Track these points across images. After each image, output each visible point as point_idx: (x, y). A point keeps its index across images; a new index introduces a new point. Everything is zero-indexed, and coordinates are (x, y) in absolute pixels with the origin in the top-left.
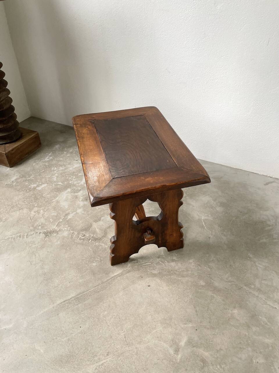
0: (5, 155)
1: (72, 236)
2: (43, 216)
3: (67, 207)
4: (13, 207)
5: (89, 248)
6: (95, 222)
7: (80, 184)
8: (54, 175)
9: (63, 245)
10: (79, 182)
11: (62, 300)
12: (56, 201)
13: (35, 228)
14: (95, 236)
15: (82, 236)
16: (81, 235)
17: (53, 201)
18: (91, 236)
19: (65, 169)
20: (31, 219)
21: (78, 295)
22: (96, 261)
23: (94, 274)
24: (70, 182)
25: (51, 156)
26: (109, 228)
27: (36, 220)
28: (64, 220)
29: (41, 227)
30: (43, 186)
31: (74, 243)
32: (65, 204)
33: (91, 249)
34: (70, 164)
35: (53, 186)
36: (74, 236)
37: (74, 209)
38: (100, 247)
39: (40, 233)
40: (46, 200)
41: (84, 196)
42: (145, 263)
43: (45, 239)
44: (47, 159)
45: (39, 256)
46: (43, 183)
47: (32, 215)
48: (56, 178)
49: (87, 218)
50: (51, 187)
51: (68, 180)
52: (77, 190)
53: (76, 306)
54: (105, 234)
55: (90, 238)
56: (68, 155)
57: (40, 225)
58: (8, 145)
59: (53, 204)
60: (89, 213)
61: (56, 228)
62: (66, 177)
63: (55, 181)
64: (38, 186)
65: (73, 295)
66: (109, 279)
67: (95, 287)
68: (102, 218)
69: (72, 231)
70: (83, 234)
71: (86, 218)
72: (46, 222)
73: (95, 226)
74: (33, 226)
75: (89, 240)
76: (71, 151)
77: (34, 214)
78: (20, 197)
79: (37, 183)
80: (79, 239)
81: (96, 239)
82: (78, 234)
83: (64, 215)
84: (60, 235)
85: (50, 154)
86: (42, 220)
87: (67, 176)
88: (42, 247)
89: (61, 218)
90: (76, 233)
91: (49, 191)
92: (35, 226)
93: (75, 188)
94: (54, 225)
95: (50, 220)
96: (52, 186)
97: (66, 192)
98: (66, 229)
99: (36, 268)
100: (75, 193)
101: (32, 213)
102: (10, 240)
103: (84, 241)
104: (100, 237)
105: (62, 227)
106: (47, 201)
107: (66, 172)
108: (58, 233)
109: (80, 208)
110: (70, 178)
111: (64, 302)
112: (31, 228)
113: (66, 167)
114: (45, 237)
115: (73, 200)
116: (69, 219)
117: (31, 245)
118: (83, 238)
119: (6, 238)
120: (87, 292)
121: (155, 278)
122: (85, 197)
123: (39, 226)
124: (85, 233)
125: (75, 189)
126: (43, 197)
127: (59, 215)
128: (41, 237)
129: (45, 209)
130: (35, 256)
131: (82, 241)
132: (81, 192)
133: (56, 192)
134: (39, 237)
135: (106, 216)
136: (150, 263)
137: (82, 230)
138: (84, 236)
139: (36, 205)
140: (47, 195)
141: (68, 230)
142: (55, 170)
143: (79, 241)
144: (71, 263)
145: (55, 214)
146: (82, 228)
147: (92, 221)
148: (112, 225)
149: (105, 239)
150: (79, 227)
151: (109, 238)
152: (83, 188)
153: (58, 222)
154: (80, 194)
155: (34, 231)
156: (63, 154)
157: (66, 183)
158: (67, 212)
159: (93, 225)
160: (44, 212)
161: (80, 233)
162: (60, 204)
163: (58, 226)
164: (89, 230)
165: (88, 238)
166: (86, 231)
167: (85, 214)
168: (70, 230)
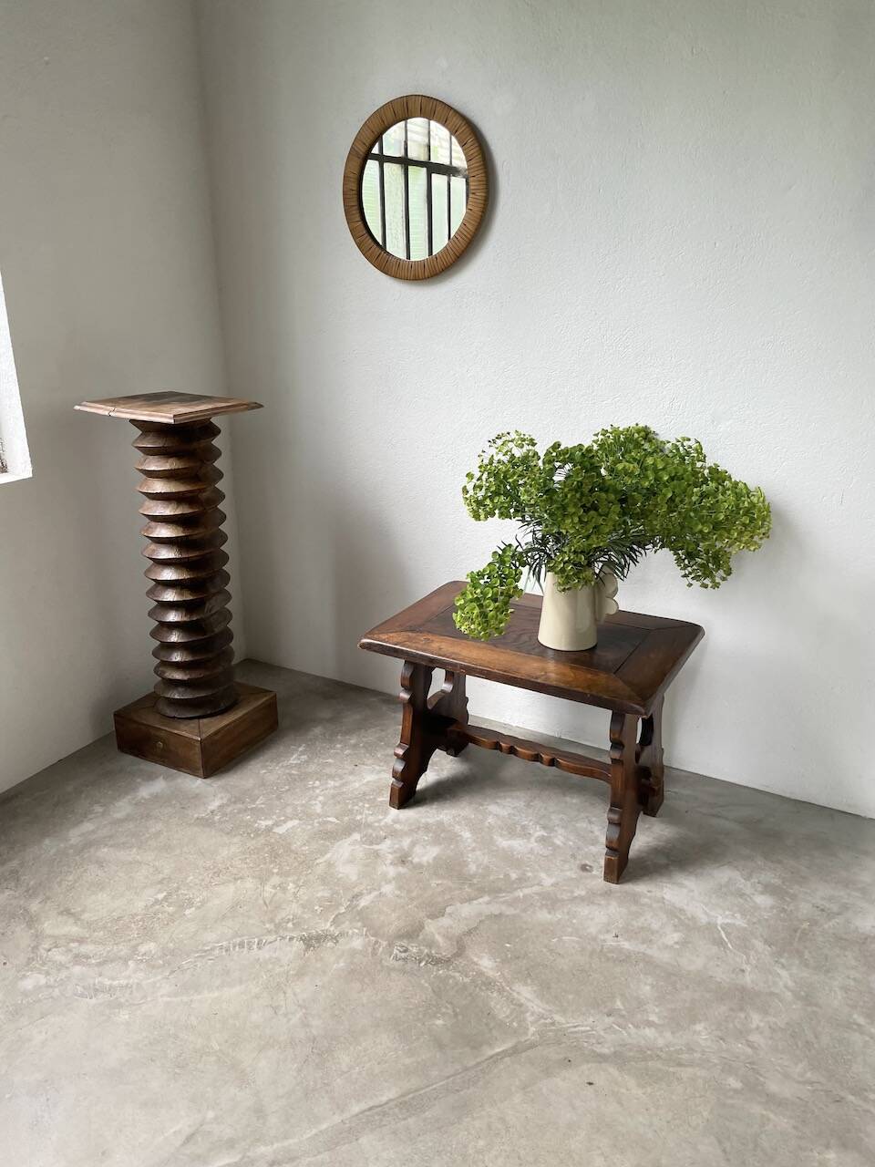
0: (198, 744)
1: (374, 948)
2: (296, 897)
3: (354, 878)
4: (217, 873)
5: (423, 981)
6: (432, 919)
7: (382, 824)
8: (315, 800)
9: (353, 971)
10: (381, 817)
11: (363, 1106)
12: (325, 862)
13: (278, 926)
14: (433, 952)
15: (401, 952)
16: (397, 949)
17: (318, 861)
18: (425, 954)
19: (343, 785)
20: (265, 903)
21: (403, 1096)
22: (443, 1014)
23: (441, 1046)
24: (358, 818)
25: (302, 753)
26: (470, 936)
27: (278, 907)
28: (350, 909)
29: (293, 924)
30: (290, 824)
31: (382, 966)
32: (350, 872)
33: (427, 985)
34: (351, 773)
35: (316, 825)
36: (381, 949)
37: (373, 884)
38: (450, 981)
39: (291, 939)
40: (299, 859)
41: (395, 852)
42: (575, 1027)
43: (305, 954)
44: (293, 760)
45: (295, 994)
46: (288, 819)
47: (267, 895)
48: (320, 805)
49: (410, 906)
50: (309, 827)
51: (351, 811)
52: (377, 837)
53: (403, 1122)
54: (459, 949)
55: (422, 956)
56: (347, 752)
57: (289, 920)
58: (205, 720)
59: (320, 870)
60: (414, 894)
61: (332, 929)
62: (347, 804)
63: (318, 814)
64: (277, 824)
65: (389, 1094)
66: (483, 1062)
67: (448, 1077)
68: (448, 910)
69: (373, 938)
70: (402, 947)
71: (407, 908)
72: (304, 913)
73: (431, 927)
74: (272, 921)
75: (420, 963)
76: (352, 742)
77: (273, 891)
78: (233, 849)
79: (274, 817)
80: (392, 957)
81: (437, 962)
82: (390, 945)
83: (349, 897)
84: (344, 945)
85: (300, 749)
86: (295, 908)
87: (348, 801)
88: (300, 974)
89: (341, 904)
90: (385, 943)
91: (307, 837)
92: (277, 921)
93: (370, 831)
94: (327, 920)
95: (313, 908)
96: (312, 825)
97: (349, 840)
98: (356, 931)
99: (292, 1022)
100: (371, 843)
101: (268, 888)
102: (217, 952)
103: (406, 963)
104: (449, 956)
105: (346, 926)
106: (303, 862)
107: (344, 793)
108: (337, 942)
109: (389, 882)
110: (356, 808)
111: (370, 1109)
112: (267, 926)
113: (344, 781)
114: (306, 950)
115: (368, 861)
116: (363, 907)
117: (270, 966)
118: (403, 955)
119: (206, 948)
120: (427, 1090)
121: (604, 1065)
122: (398, 855)
123: (288, 923)
124: (408, 944)
125: (371, 835)
126: (292, 851)
127: (335, 896)
128: (295, 949)
129: (299, 879)
130: (285, 993)
131: (401, 962)
132: (388, 842)
133: (325, 839)
134: (289, 948)
135: (458, 905)
136: (588, 1028)
137: (400, 937)
138: (405, 951)
139: (275, 871)
140: (301, 847)
141: (362, 935)
142: (317, 788)
143: (394, 962)
144: (379, 1015)
145: (327, 894)
146: (399, 930)
147: (422, 914)
148: (476, 928)
149: (461, 962)
150: (392, 929)
151: (472, 959)
152: (393, 833)
153: (336, 913)
154: (385, 847)
155: (276, 932)
156: (334, 748)
157: (346, 818)
158: (355, 889)
159: (426, 926)
160: (298, 889)
161: (395, 944)
162: (338, 869)
163: (336, 924)
164: (418, 937)
165: (418, 958)
166: (411, 939)
167: (402, 896)
168: (368, 934)
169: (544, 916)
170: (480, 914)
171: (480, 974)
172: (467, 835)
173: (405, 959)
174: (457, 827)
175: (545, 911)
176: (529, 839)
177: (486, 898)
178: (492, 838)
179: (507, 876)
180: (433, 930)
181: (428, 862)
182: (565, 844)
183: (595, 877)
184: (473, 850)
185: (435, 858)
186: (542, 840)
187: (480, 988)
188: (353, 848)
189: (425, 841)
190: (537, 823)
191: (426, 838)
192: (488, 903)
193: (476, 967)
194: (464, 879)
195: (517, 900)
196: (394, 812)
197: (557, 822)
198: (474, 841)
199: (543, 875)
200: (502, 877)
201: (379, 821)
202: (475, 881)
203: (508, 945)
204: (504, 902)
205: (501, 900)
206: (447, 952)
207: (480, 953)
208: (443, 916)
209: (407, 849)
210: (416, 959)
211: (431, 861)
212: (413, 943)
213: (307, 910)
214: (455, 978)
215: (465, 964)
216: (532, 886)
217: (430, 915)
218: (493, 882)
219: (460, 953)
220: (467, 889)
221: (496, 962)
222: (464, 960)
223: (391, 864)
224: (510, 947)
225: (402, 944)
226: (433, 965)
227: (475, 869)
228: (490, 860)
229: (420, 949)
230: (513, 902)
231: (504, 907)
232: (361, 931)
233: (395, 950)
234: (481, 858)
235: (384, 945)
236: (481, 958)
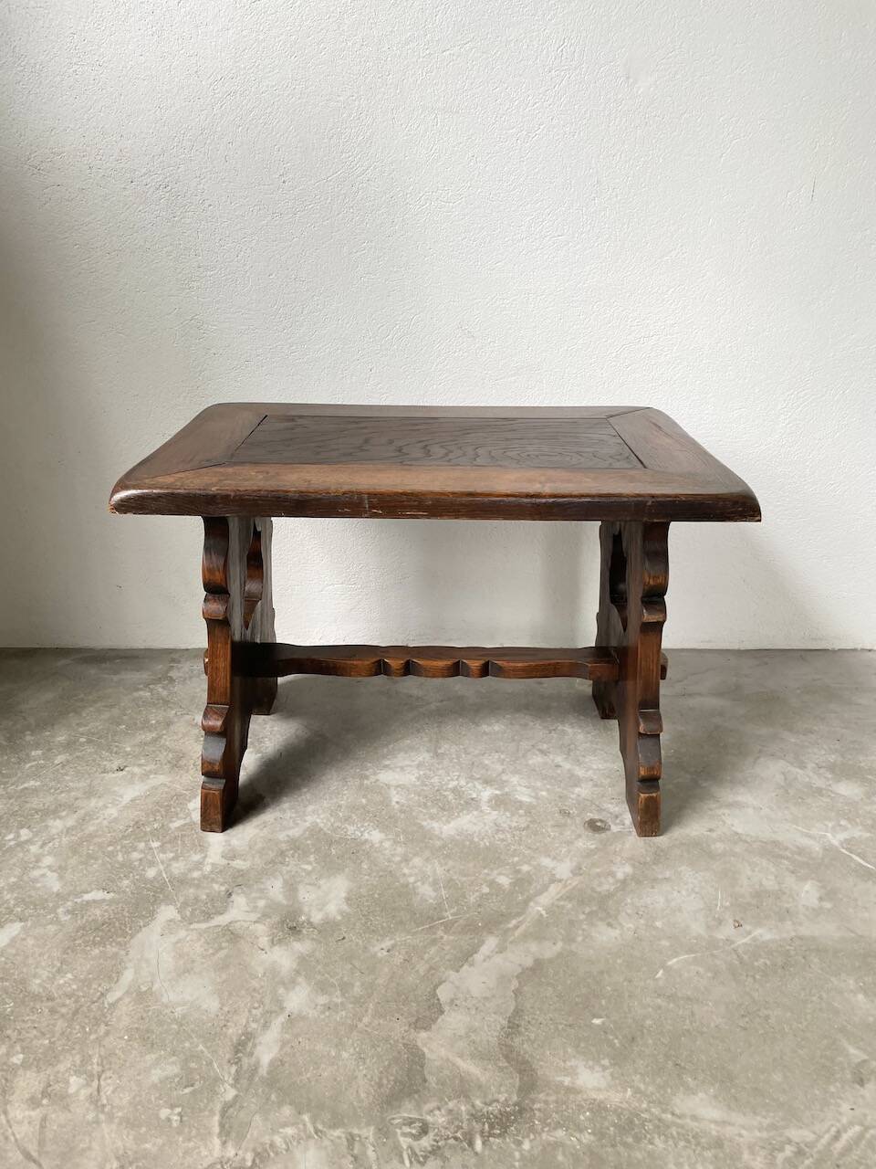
1: (356, 1158)
3: (212, 1005)
6: (427, 1028)
7: (208, 868)
8: (37, 868)
10: (196, 857)
12: (127, 993)
14: (478, 1103)
15: (416, 1137)
16: (404, 1135)
17: (111, 998)
18: (465, 1117)
19: (83, 820)
20: (28, 1156)
24: (151, 873)
26: (520, 1033)
28: (244, 1082)
34: (90, 793)
35: (65, 918)
36: (371, 1153)
37: (261, 1002)
38: (560, 1158)
40: (64, 1010)
41: (265, 915)
47: (24, 1131)
48: (53, 876)
49: (366, 1020)
50: (52, 928)
51: (128, 866)
52: (211, 899)
54: (520, 1072)
55: (465, 1125)
59: (124, 1016)
60: (357, 989)
62: (111, 855)
63: (59, 896)
68: (444, 994)
69: (337, 1133)
70: (410, 1122)
71: (360, 1025)
72: (140, 1139)
73: (437, 1047)
75: (471, 1144)
77: (36, 1114)
80: (405, 1157)
81: (502, 1123)
82: (384, 1131)
87: (110, 848)
89: (217, 1080)
90: (369, 1133)
91: (56, 954)
93: (191, 891)
94: (205, 1136)
95: (158, 1117)
96: (57, 921)
97: (157, 925)
98: (290, 1131)
100: (208, 916)
101: (18, 1112)
103: (445, 1159)
104: (515, 1098)
105: (258, 1129)
106: (76, 1012)
107: (91, 836)
109: (291, 983)
110: (135, 855)
113: (81, 813)
115: (222, 954)
116: (272, 1063)
122: (276, 919)
124: (418, 1107)
125: (197, 899)
126: (36, 997)
127: (193, 1065)
129: (86, 1060)
132: (240, 901)
133: (102, 943)
135: (452, 975)
137: (391, 1100)
138: (424, 1130)
139: (17, 1059)
140: (52, 979)
141: (310, 1137)
142: (29, 842)
145: (172, 1069)
146: (380, 1085)
147: (399, 1029)
148: (518, 1012)
149: (541, 1100)
150: (362, 1091)
151: (560, 1084)
152: (240, 881)
153: (218, 1107)
154: (239, 911)
156: (28, 759)
157: (126, 882)
158: (231, 1031)
159: (425, 1050)
160: (95, 1084)
161: (392, 1124)
162: (165, 1000)
163: (233, 1135)
164: (427, 1084)
165: (459, 1135)
166: (416, 1096)
167: (336, 1005)
168: (320, 1127)
169: (606, 936)
170: (503, 979)
171: (599, 1109)
172: (376, 836)
173: (435, 1151)
174: (351, 829)
175: (602, 926)
176: (477, 808)
177: (491, 942)
178: (421, 827)
179: (492, 884)
180: (443, 1052)
181: (341, 913)
182: (537, 798)
183: (619, 836)
184: (406, 860)
185: (348, 899)
186: (500, 802)
187: (625, 1145)
188: (173, 939)
189: (309, 873)
190: (472, 778)
191: (309, 868)
192: (501, 949)
193: (579, 1097)
194: (429, 919)
195: (540, 922)
196: (216, 839)
197: (499, 768)
198: (396, 842)
199: (546, 862)
200: (486, 890)
201: (198, 866)
202: (449, 915)
203: (597, 1021)
204: (526, 937)
205: (517, 933)
206: (503, 1093)
207: (564, 1061)
208: (442, 1012)
209: (285, 902)
210: (456, 1139)
211: (345, 907)
212: (425, 1103)
213: (144, 1129)
214: (562, 1145)
215: (557, 1102)
216: (545, 888)
217: (417, 1021)
218: (479, 906)
219: (529, 1081)
220: (446, 937)
221: (604, 1068)
222: (548, 1094)
223: (273, 943)
224: (603, 1023)
225: (406, 1115)
226: (499, 1136)
227: (433, 894)
228: (446, 868)
229: (450, 1111)
230: (540, 931)
231: (534, 947)
232: (301, 1126)
233: (401, 1139)
234: (428, 869)
235: (371, 1139)
236: (573, 1072)
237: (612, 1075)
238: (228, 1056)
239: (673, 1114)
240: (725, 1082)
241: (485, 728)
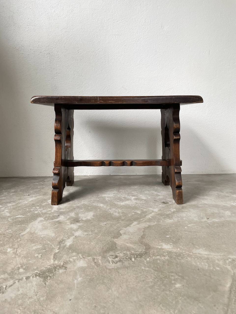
1: (95, 263)
3: (53, 235)
5: (143, 268)
6: (117, 238)
7: (53, 211)
9: (91, 280)
10: (50, 209)
12: (28, 233)
14: (133, 252)
15: (114, 258)
17: (22, 234)
18: (129, 254)
19: (17, 204)
24: (36, 212)
26: (145, 239)
28: (61, 249)
29: (24, 269)
31: (110, 270)
33: (147, 269)
35: (10, 220)
36: (100, 261)
37: (67, 234)
38: (159, 262)
39: (27, 278)
40: (8, 236)
41: (69, 219)
43: (45, 284)
48: (7, 213)
49: (99, 237)
50: (6, 222)
51: (30, 211)
52: (54, 217)
54: (146, 246)
55: (129, 256)
59: (26, 237)
60: (96, 231)
61: (56, 262)
63: (9, 216)
68: (121, 232)
69: (90, 258)
70: (112, 256)
71: (97, 238)
72: (28, 260)
73: (119, 242)
75: (131, 259)
80: (110, 262)
82: (104, 257)
86: (19, 260)
87: (25, 208)
88: (50, 297)
89: (53, 249)
92: (9, 272)
94: (49, 259)
95: (34, 256)
97: (37, 221)
98: (75, 258)
100: (52, 219)
103: (123, 262)
104: (144, 251)
105: (65, 258)
106: (11, 237)
108: (66, 268)
110: (32, 209)
113: (17, 202)
114: (45, 281)
115: (56, 226)
116: (70, 245)
122: (72, 219)
124: (115, 252)
125: (49, 216)
127: (46, 246)
128: (34, 283)
129: (13, 246)
131: (119, 264)
132: (62, 217)
133: (20, 224)
135: (124, 229)
137: (106, 251)
138: (116, 257)
140: (5, 231)
141: (81, 258)
143: (114, 265)
144: (135, 299)
145: (40, 247)
146: (103, 249)
147: (108, 238)
148: (144, 235)
149: (151, 251)
150: (98, 250)
151: (158, 248)
152: (62, 213)
153: (53, 254)
154: (61, 219)
155: (12, 278)
156: (3, 194)
157: (29, 214)
158: (58, 239)
159: (117, 242)
160: (16, 250)
161: (106, 256)
162: (39, 234)
163: (57, 259)
164: (117, 248)
165: (127, 258)
166: (114, 251)
167: (90, 234)
168: (84, 257)
169: (169, 221)
170: (139, 229)
171: (170, 253)
172: (101, 205)
173: (120, 261)
174: (94, 204)
176: (131, 200)
177: (135, 223)
178: (115, 203)
179: (135, 213)
180: (122, 243)
181: (91, 218)
182: (147, 198)
183: (172, 204)
184: (110, 209)
186: (137, 199)
187: (179, 259)
188: (42, 223)
190: (129, 195)
191: (82, 211)
192: (138, 224)
193: (164, 250)
197: (136, 193)
198: (107, 206)
199: (151, 209)
200: (133, 214)
201: (50, 211)
202: (123, 218)
204: (146, 222)
205: (143, 221)
206: (141, 249)
207: (159, 244)
208: (122, 235)
209: (75, 217)
210: (126, 258)
211: (93, 217)
212: (117, 252)
213: (30, 258)
214: (159, 259)
215: (157, 251)
216: (151, 213)
217: (114, 237)
218: (132, 216)
219: (148, 247)
220: (122, 222)
221: (171, 245)
222: (154, 250)
223: (71, 224)
224: (170, 236)
225: (111, 254)
226: (140, 258)
227: (118, 215)
228: (122, 210)
229: (124, 253)
230: (150, 220)
231: (148, 223)
232: (78, 257)
233: (109, 259)
234: (117, 210)
235: (100, 259)
236: (162, 245)
237: (173, 246)
238: (57, 244)
239: (193, 253)
240: (208, 247)
241: (132, 187)
